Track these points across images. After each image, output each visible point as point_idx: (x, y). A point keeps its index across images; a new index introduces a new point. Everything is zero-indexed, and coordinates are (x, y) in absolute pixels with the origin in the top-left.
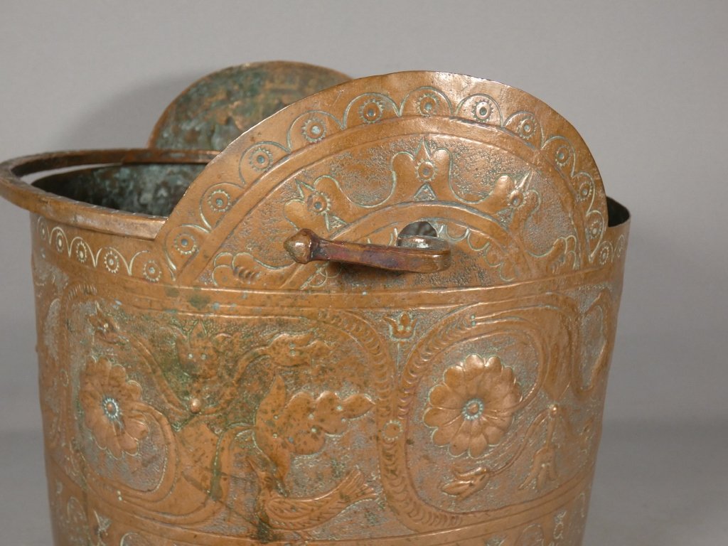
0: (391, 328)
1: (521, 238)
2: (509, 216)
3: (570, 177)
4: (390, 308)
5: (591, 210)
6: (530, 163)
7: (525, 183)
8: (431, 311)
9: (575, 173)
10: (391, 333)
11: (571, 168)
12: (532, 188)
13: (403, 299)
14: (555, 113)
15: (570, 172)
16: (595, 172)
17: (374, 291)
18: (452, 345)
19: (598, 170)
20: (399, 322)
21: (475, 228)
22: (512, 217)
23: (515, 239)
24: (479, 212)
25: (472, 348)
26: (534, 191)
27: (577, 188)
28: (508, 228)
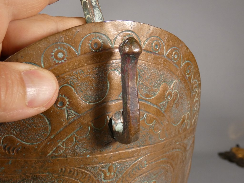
0: (103, 174)
1: (169, 116)
2: (165, 105)
3: (190, 82)
4: (103, 163)
5: (196, 99)
6: (176, 75)
7: (173, 86)
8: (125, 162)
9: (193, 80)
10: (103, 178)
11: (191, 78)
12: (176, 89)
13: (111, 157)
14: (187, 48)
15: (191, 80)
16: (199, 79)
17: (94, 155)
18: (135, 179)
19: (200, 79)
20: (107, 171)
21: (149, 113)
22: (166, 105)
23: (167, 117)
24: (151, 103)
25: (144, 179)
26: (176, 91)
27: (192, 88)
28: (164, 111)
